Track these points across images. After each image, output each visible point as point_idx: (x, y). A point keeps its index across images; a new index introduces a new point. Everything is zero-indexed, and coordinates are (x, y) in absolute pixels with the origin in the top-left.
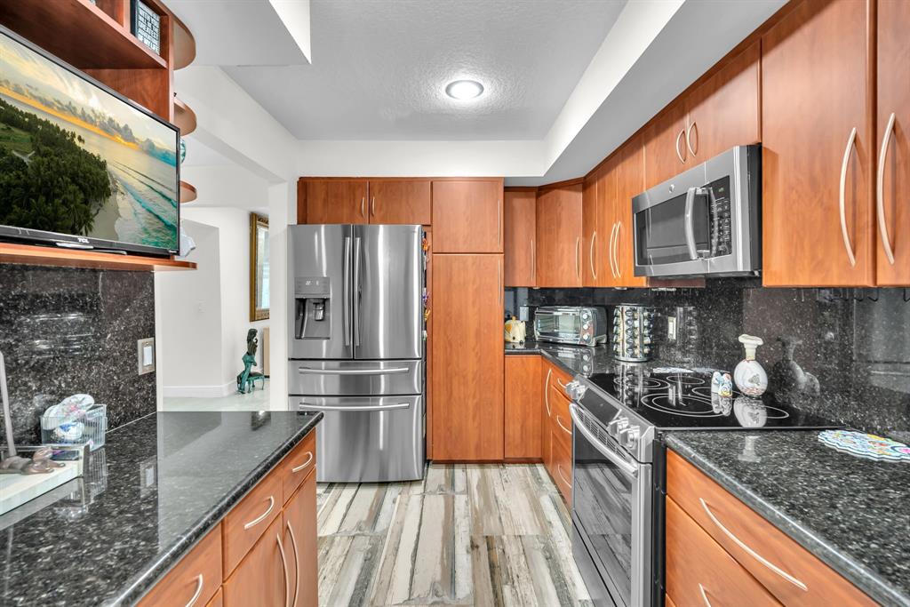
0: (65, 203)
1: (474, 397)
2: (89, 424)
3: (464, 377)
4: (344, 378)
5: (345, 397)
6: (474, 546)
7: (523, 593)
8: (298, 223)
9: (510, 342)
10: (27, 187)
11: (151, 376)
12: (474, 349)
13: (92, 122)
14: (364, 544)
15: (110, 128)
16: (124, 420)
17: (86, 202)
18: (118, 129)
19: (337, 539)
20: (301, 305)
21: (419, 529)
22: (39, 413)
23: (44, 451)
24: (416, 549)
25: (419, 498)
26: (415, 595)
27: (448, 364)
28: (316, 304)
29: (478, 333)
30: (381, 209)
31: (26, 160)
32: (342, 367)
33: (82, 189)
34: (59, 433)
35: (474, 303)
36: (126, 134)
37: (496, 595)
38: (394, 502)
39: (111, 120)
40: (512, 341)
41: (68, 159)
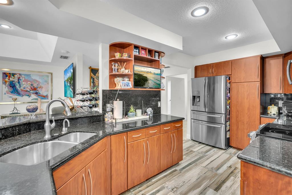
0: (141, 83)
1: (247, 129)
2: (151, 112)
3: (243, 122)
4: (209, 117)
5: (208, 122)
6: (230, 167)
7: (237, 180)
8: (195, 78)
9: (269, 114)
10: (137, 81)
11: (160, 108)
12: (247, 114)
13: (145, 72)
14: (201, 155)
15: (148, 72)
16: (156, 114)
17: (144, 82)
18: (149, 72)
19: (196, 152)
20: (194, 97)
21: (217, 158)
22: (146, 110)
23: (146, 114)
24: (213, 161)
25: (222, 153)
26: (207, 167)
27: (237, 117)
28: (197, 97)
29: (249, 109)
30: (216, 72)
31: (137, 78)
32: (208, 114)
33: (144, 81)
34: (148, 112)
35: (247, 99)
36: (150, 72)
37: (228, 176)
38: (214, 151)
39: (148, 71)
40: (270, 113)
41: (142, 77)
